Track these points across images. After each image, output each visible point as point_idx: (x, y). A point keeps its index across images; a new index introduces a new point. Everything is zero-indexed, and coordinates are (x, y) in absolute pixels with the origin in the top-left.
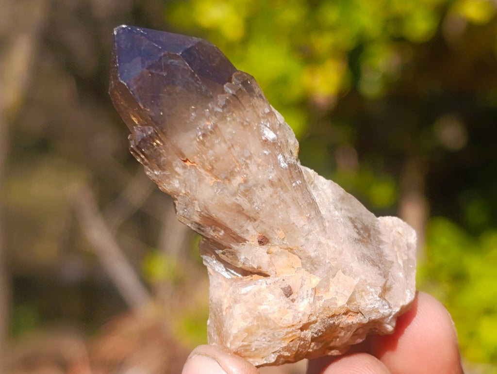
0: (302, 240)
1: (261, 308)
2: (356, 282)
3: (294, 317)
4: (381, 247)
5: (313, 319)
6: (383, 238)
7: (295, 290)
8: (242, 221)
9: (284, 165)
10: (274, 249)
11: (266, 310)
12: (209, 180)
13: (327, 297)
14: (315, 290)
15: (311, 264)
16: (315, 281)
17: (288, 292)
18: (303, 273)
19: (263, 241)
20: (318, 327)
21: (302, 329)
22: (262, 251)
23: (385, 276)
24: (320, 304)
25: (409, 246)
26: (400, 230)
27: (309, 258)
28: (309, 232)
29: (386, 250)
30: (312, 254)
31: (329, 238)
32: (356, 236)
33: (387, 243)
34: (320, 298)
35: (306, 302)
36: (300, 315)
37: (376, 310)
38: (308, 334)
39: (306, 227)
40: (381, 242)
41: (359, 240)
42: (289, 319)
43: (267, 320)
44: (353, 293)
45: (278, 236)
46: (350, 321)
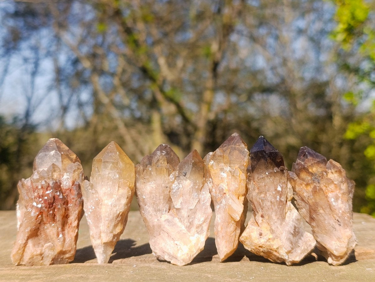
0: (272, 223)
1: (252, 234)
2: (281, 244)
3: (258, 242)
4: (299, 240)
5: (264, 246)
6: (302, 238)
7: (263, 235)
8: (259, 207)
9: (278, 199)
10: (264, 220)
11: (252, 235)
12: (257, 191)
13: (272, 243)
14: (269, 239)
15: (272, 231)
16: (271, 236)
17: (261, 234)
18: (269, 232)
19: (262, 216)
20: (265, 249)
21: (260, 247)
22: (261, 219)
23: (292, 249)
24: (268, 243)
25: (310, 245)
26: (311, 239)
27: (272, 229)
28: (276, 222)
29: (300, 241)
30: (273, 229)
31: (281, 227)
32: (292, 232)
33: (302, 240)
34: (269, 242)
35: (264, 240)
36: (260, 242)
37: (283, 256)
38: (261, 249)
39: (276, 220)
40: (300, 239)
41: (292, 234)
42: (256, 241)
43: (251, 238)
44: (279, 247)
45: (266, 217)
46: (276, 254)
